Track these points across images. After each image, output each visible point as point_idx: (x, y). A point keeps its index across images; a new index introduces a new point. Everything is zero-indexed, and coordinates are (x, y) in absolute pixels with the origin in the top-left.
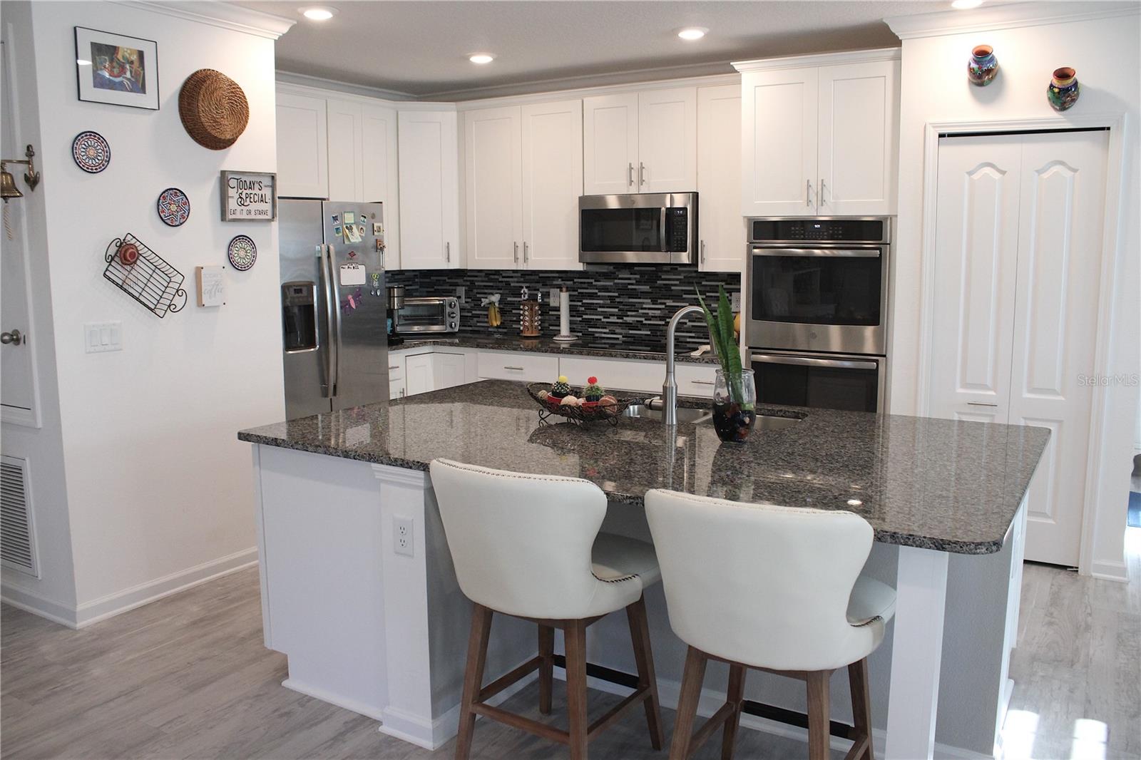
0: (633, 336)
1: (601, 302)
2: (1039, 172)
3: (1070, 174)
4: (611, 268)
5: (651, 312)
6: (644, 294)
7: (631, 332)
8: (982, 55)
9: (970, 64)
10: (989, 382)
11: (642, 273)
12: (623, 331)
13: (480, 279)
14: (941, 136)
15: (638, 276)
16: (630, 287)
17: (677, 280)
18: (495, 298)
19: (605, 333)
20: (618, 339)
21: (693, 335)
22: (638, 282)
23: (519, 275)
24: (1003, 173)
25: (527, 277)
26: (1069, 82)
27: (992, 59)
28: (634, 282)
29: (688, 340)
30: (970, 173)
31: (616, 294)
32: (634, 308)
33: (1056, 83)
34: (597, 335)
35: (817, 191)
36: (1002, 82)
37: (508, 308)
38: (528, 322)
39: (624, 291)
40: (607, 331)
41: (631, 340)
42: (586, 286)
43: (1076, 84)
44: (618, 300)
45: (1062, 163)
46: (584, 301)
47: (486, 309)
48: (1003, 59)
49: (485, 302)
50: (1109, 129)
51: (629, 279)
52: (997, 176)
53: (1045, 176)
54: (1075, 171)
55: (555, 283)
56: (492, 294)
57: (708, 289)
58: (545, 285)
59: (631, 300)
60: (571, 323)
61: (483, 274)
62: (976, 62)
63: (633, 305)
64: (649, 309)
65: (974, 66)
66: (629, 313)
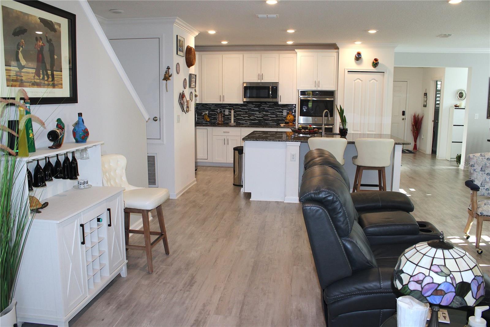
0: (253, 123)
1: (243, 113)
2: (370, 81)
3: (376, 82)
4: (246, 103)
5: (258, 116)
6: (257, 111)
7: (252, 121)
8: (359, 54)
9: (356, 56)
10: (359, 130)
11: (256, 105)
12: (250, 122)
13: (200, 106)
14: (348, 71)
15: (255, 106)
16: (252, 109)
17: (267, 106)
18: (207, 112)
19: (244, 122)
20: (248, 124)
21: (271, 122)
22: (255, 107)
23: (214, 105)
24: (362, 81)
25: (217, 106)
26: (377, 62)
27: (361, 55)
28: (253, 107)
29: (270, 123)
30: (354, 81)
31: (248, 111)
32: (253, 115)
33: (374, 61)
34: (241, 123)
35: (317, 84)
36: (362, 61)
37: (210, 115)
38: (220, 119)
39: (250, 110)
40: (244, 121)
41: (252, 124)
42: (237, 108)
43: (378, 62)
44: (248, 112)
45: (374, 79)
46: (237, 113)
47: (203, 116)
48: (363, 56)
49: (204, 113)
50: (384, 72)
51: (252, 106)
52: (360, 81)
53: (371, 82)
54: (377, 81)
55: (227, 107)
56: (206, 111)
57: (276, 109)
58: (223, 108)
59: (252, 112)
60: (234, 119)
61: (201, 105)
62: (358, 55)
63: (253, 114)
64: (258, 115)
65: (357, 56)
66: (252, 116)
